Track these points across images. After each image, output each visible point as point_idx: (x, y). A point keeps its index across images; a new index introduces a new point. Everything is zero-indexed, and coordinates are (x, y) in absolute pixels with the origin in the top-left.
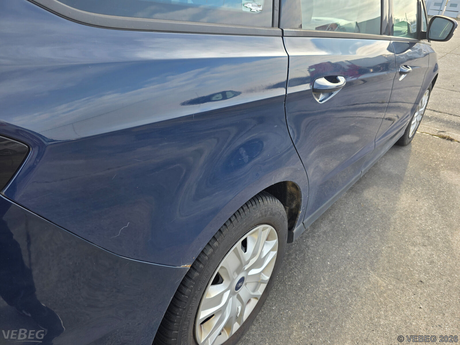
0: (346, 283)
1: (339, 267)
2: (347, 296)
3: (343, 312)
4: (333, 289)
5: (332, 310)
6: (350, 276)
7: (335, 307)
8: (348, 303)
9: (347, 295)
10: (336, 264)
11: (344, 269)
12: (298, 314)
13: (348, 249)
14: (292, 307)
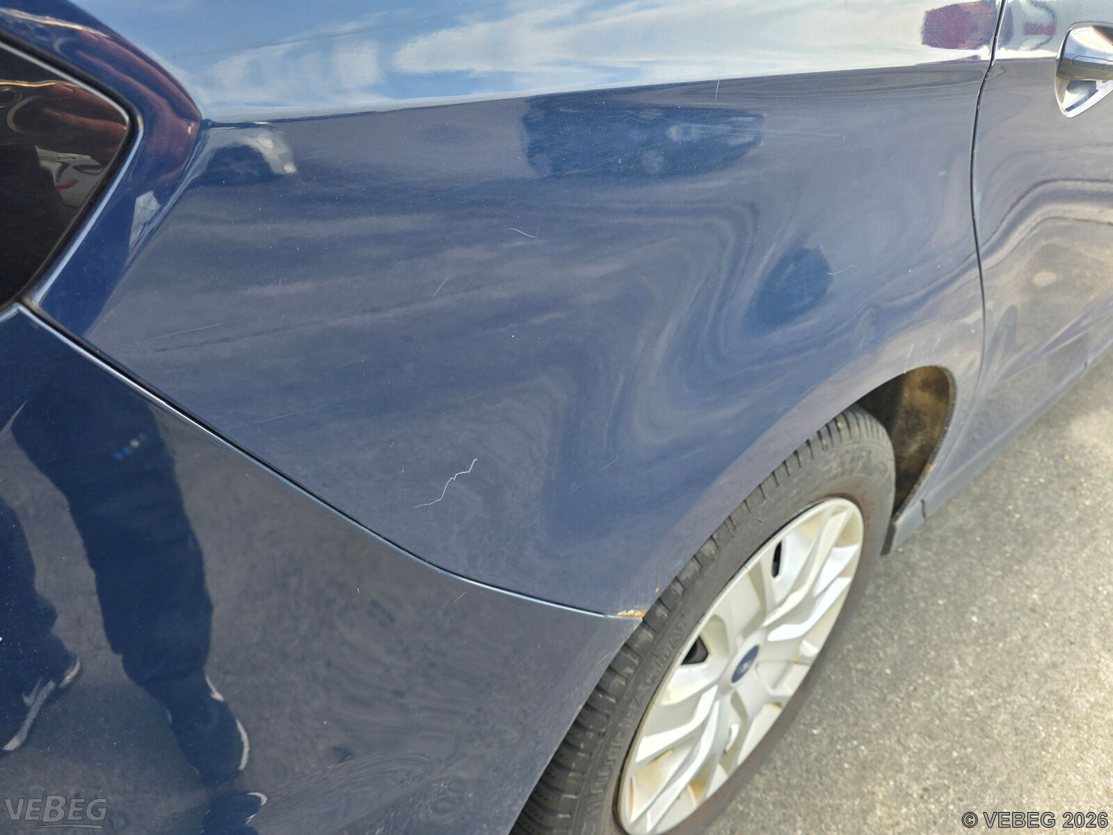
0: (1027, 681)
1: (1005, 633)
2: (1033, 718)
3: (1023, 762)
4: (989, 695)
5: (989, 756)
6: (1041, 660)
7: (998, 747)
8: (1038, 740)
9: (1032, 716)
10: (997, 624)
11: (1022, 640)
12: (887, 755)
13: (1032, 583)
14: (870, 733)
